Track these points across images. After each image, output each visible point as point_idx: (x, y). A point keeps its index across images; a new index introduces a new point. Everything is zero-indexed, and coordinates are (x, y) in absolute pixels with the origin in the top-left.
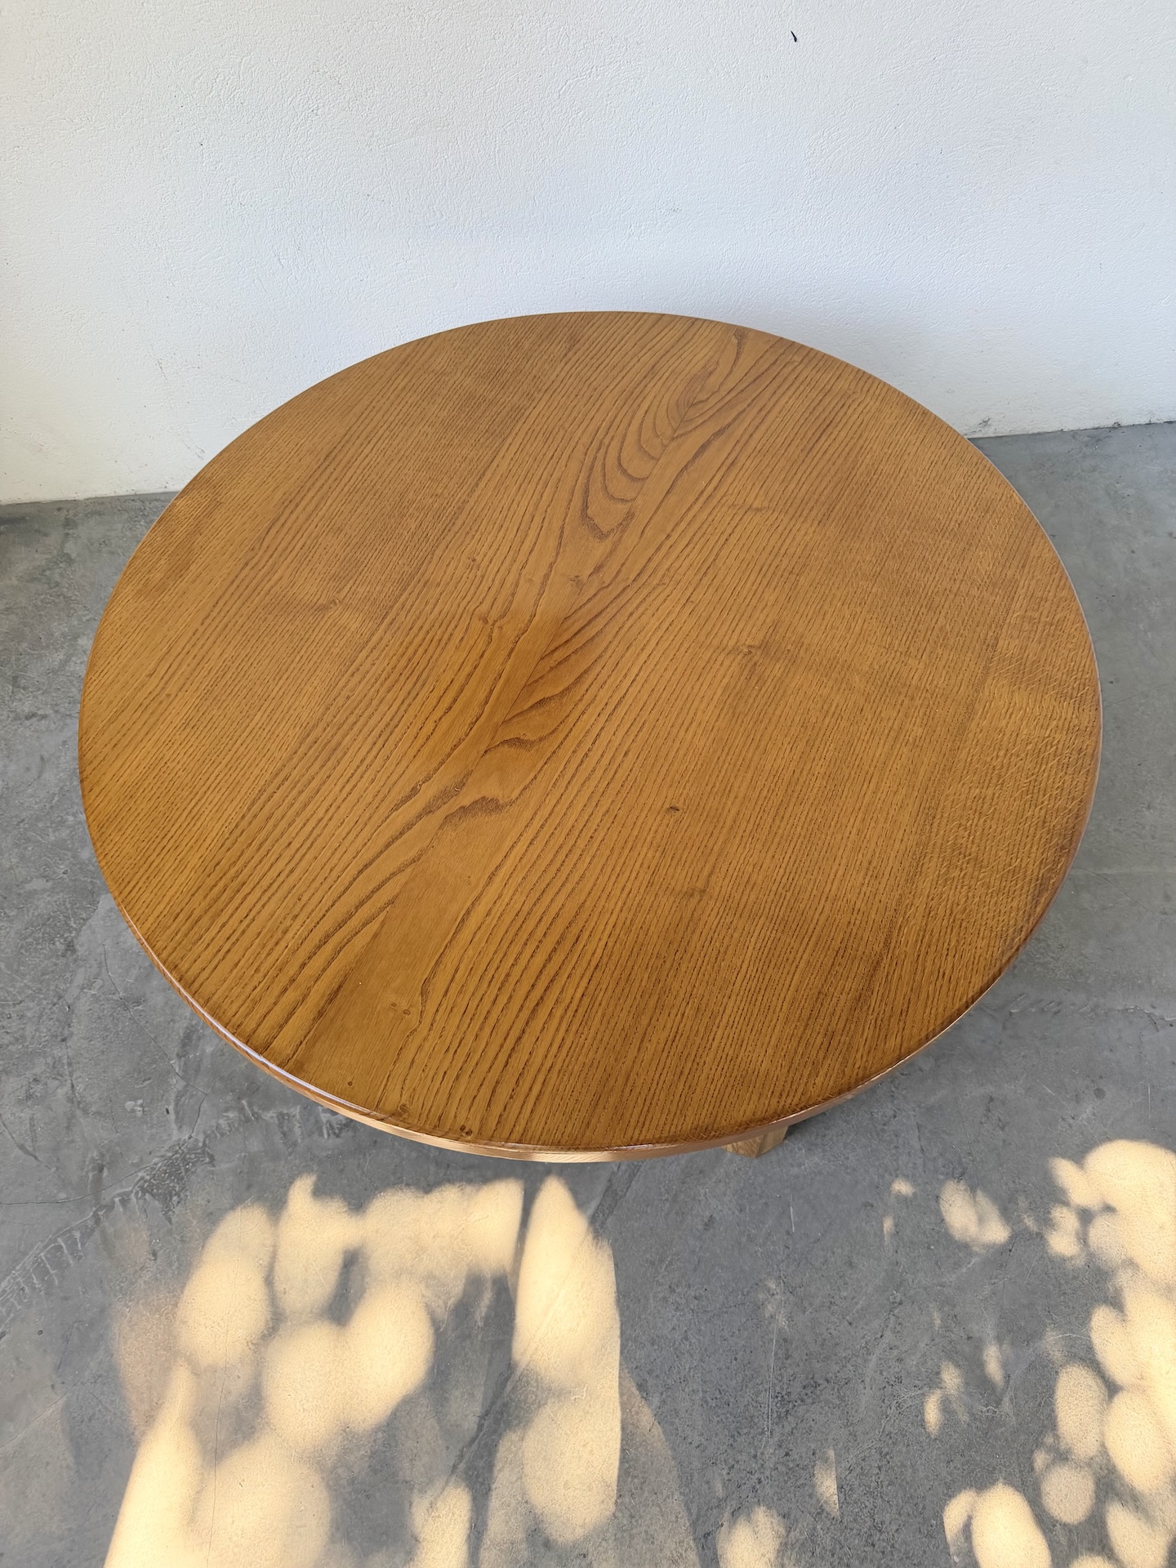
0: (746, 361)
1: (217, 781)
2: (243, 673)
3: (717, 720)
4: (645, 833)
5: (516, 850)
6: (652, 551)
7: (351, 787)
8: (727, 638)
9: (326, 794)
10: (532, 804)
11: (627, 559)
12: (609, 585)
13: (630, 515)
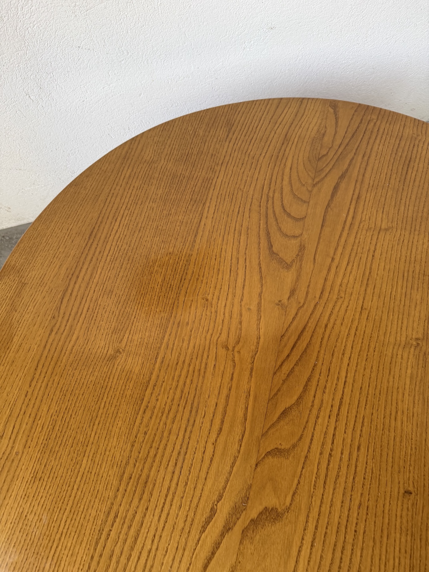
0: (343, 123)
1: (67, 527)
2: (66, 424)
3: (414, 407)
4: (394, 519)
5: (302, 553)
6: (325, 272)
7: (165, 515)
8: (399, 335)
9: (148, 526)
10: (303, 507)
11: (310, 282)
12: (304, 304)
13: (302, 248)
